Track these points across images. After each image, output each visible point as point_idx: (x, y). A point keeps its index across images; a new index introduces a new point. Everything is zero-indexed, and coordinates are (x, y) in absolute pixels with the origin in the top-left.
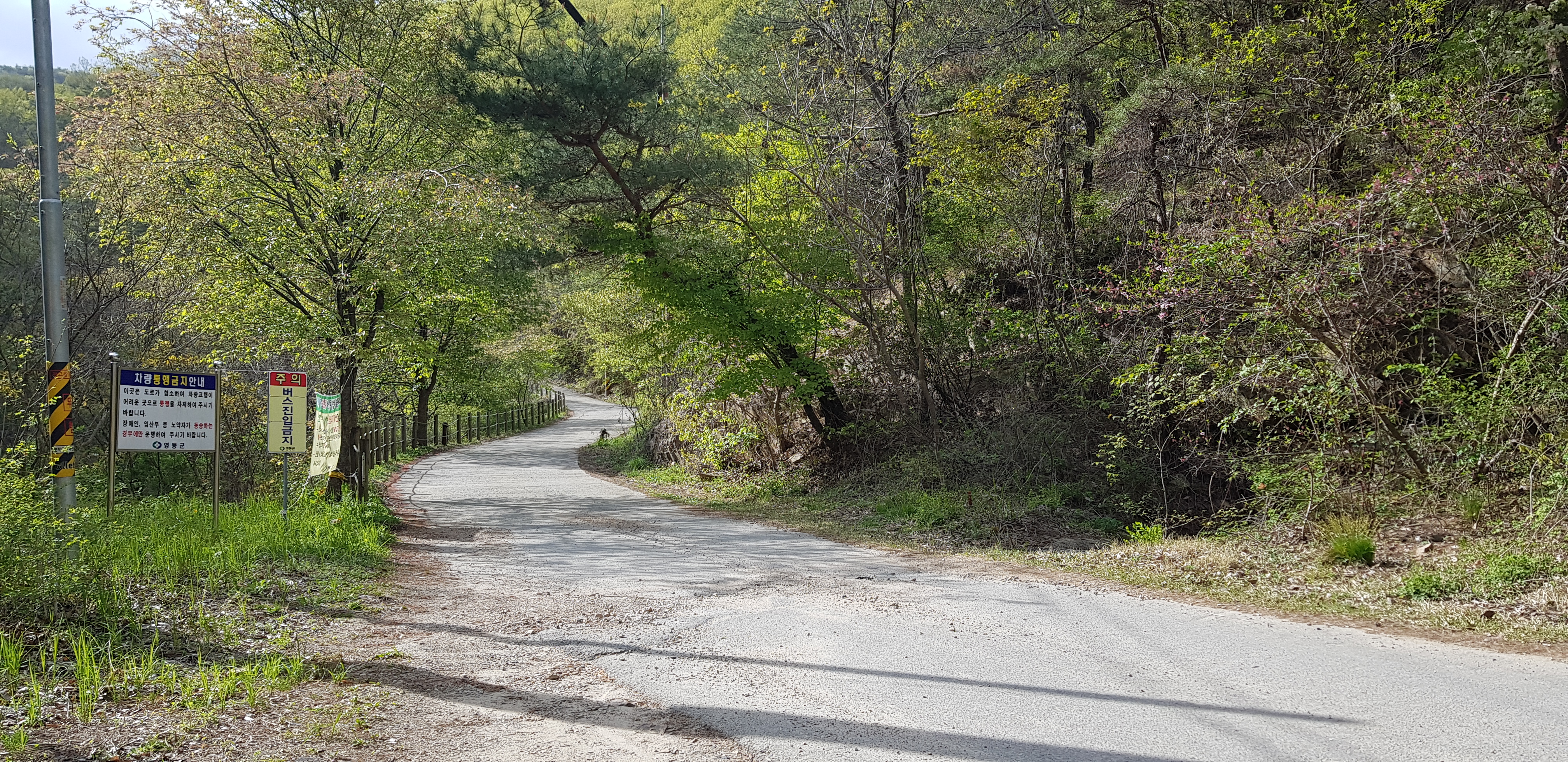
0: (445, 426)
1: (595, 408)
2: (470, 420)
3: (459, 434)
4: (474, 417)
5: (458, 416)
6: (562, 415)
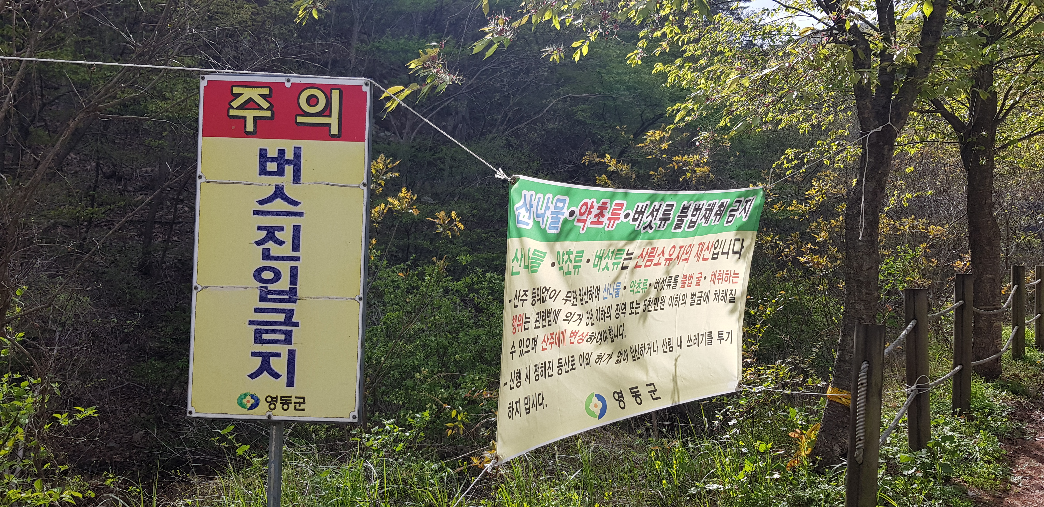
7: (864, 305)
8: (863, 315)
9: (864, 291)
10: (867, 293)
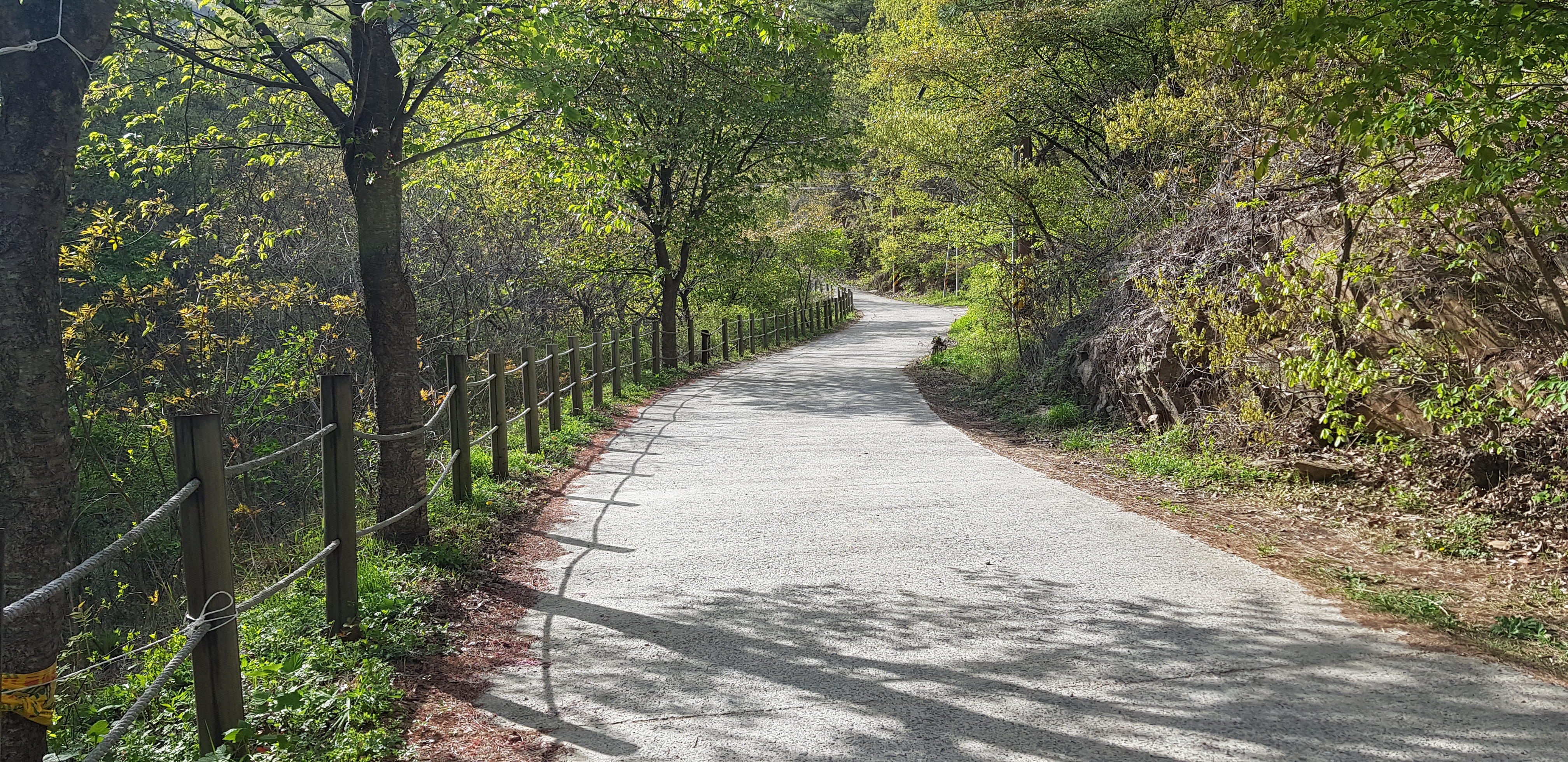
0: (705, 335)
1: (886, 307)
2: (740, 324)
3: (725, 345)
4: (746, 320)
5: (724, 321)
6: (850, 316)
7: (31, 469)
8: (29, 491)
9: (28, 434)
10: (35, 440)
